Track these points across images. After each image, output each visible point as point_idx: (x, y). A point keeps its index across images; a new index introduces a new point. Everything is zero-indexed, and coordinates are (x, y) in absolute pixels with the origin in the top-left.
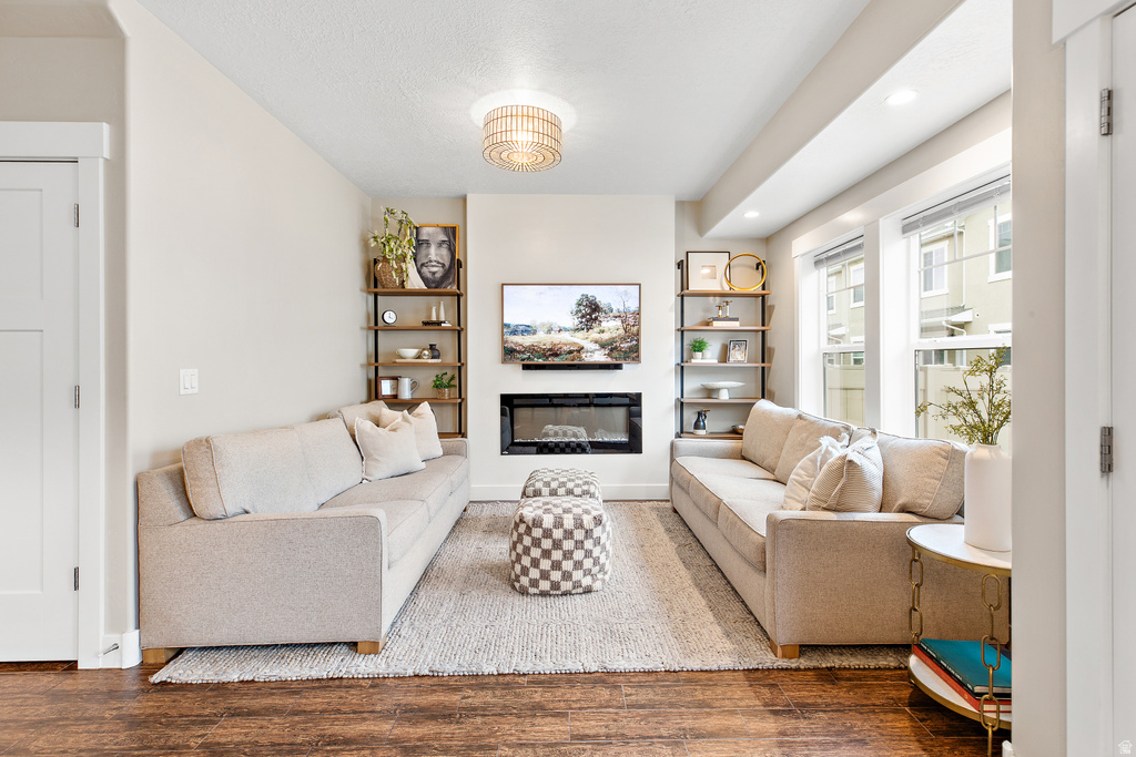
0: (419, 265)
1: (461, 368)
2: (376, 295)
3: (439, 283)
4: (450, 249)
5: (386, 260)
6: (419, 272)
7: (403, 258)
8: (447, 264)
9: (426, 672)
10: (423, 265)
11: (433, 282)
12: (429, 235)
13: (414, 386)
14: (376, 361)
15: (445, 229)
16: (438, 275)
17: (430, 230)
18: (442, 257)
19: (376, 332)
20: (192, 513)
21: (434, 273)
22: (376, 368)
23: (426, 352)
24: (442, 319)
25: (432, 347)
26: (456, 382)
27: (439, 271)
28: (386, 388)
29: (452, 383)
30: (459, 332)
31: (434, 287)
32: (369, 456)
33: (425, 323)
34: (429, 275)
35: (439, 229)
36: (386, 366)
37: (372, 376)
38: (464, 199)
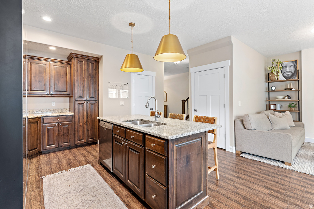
0: (283, 73)
1: (299, 102)
2: (269, 83)
3: (290, 78)
4: (294, 67)
5: (272, 73)
6: (283, 75)
7: (278, 72)
8: (293, 72)
9: (308, 173)
10: (284, 73)
11: (288, 77)
12: (286, 64)
13: (281, 106)
14: (269, 100)
15: (292, 62)
16: (290, 75)
17: (287, 63)
18: (291, 70)
19: (269, 92)
20: (245, 128)
21: (288, 75)
22: (269, 102)
23: (286, 97)
24: (292, 87)
25: (288, 96)
26: (297, 106)
27: (290, 74)
28: (272, 107)
29: (296, 106)
30: (299, 91)
31: (288, 79)
32: (274, 123)
33: (285, 89)
34: (286, 76)
35: (290, 62)
36: (272, 101)
37: (268, 103)
38: (300, 52)
